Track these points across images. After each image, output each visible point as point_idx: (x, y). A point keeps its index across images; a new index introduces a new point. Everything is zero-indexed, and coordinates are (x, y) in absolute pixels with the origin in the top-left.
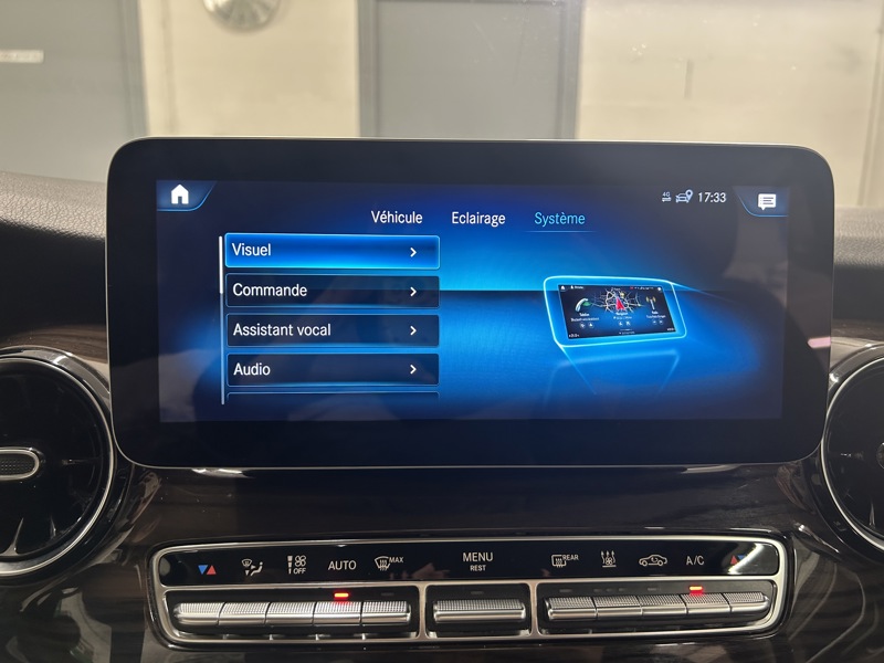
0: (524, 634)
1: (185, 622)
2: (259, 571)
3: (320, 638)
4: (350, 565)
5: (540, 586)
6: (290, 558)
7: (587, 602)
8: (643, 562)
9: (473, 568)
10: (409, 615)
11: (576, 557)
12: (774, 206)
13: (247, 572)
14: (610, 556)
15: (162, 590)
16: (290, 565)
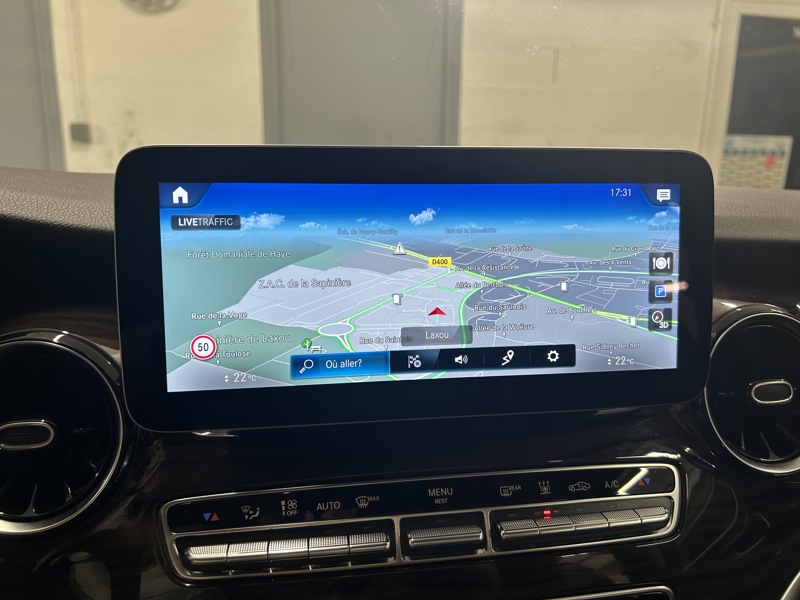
0: (480, 552)
1: (195, 562)
2: (257, 515)
3: (313, 568)
4: (336, 505)
5: (492, 512)
6: (283, 503)
7: (530, 523)
8: (572, 488)
9: (437, 501)
10: (388, 543)
12: (668, 199)
13: (247, 517)
14: (546, 485)
15: (171, 537)
16: (283, 508)
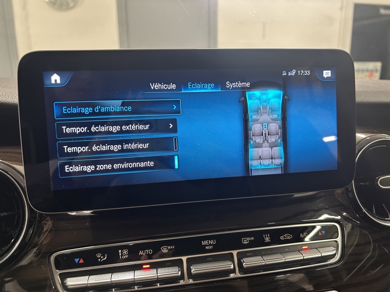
0: (232, 275)
1: (70, 287)
2: (105, 259)
3: (137, 288)
4: (149, 251)
5: (238, 253)
6: (120, 251)
7: (260, 258)
8: (282, 238)
9: (207, 248)
10: (180, 272)
11: (253, 238)
12: (330, 76)
13: (99, 260)
14: (268, 236)
15: (57, 273)
16: (120, 254)
